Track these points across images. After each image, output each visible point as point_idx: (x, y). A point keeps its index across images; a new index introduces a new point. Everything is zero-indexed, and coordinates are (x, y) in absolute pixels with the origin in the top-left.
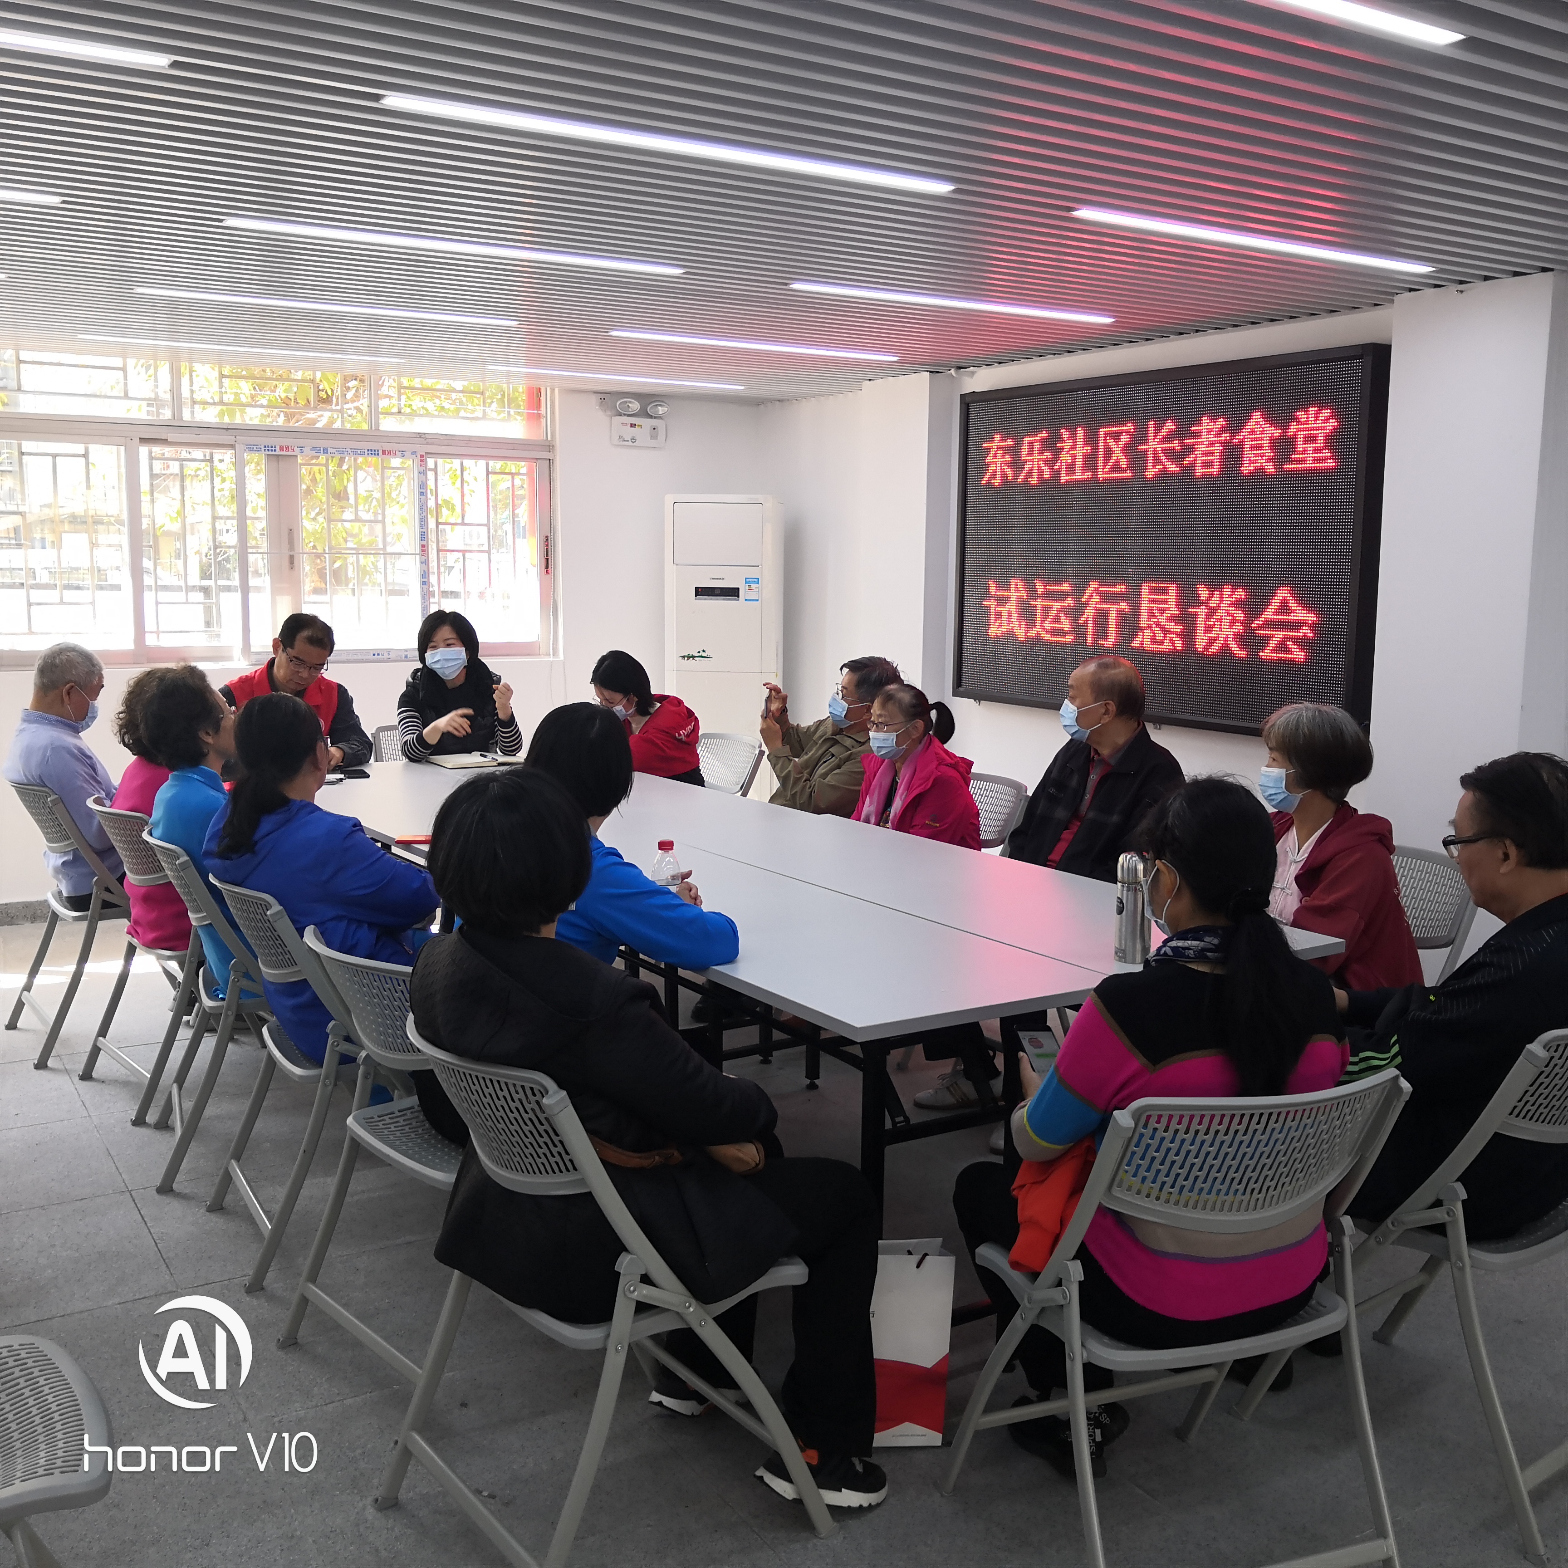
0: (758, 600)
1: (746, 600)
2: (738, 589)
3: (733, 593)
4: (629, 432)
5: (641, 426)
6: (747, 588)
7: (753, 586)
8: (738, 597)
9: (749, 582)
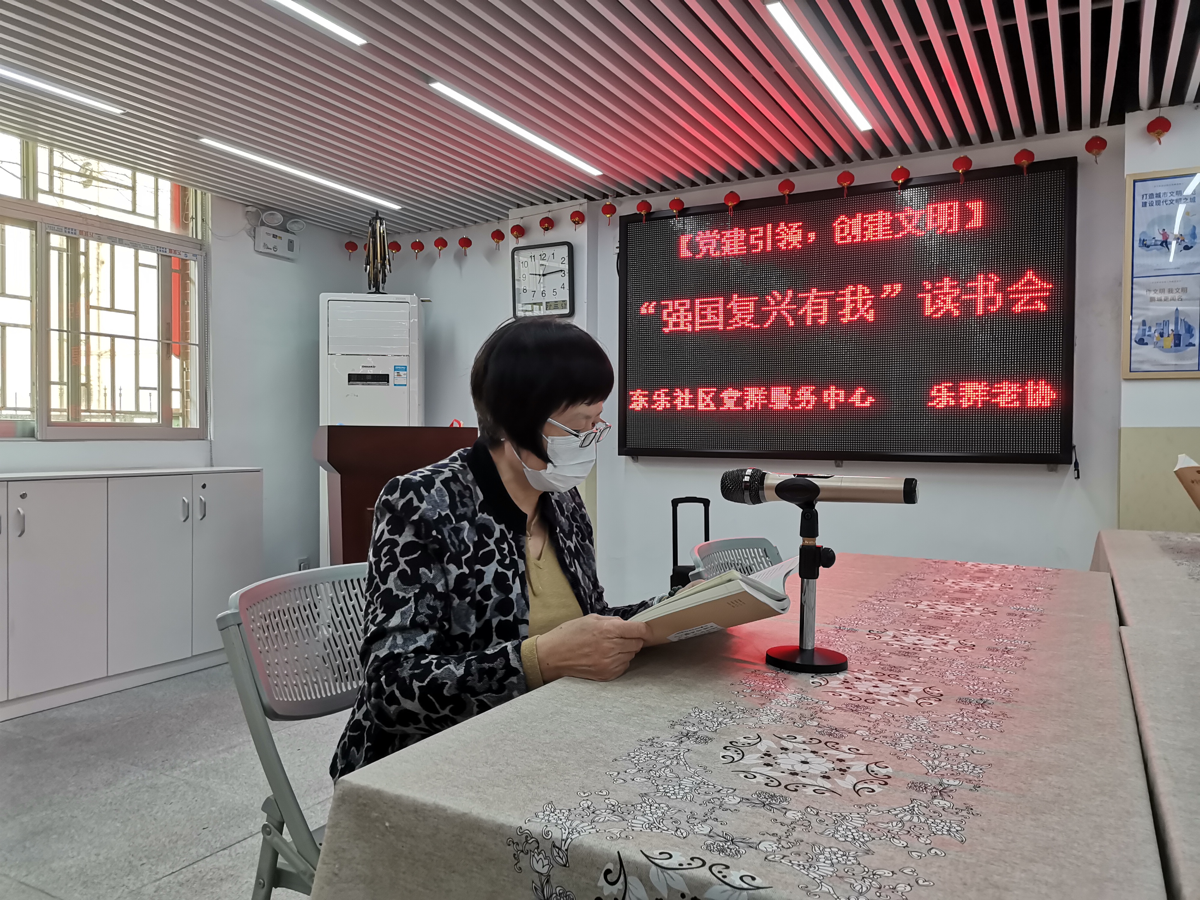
0: (406, 385)
1: (395, 385)
2: (388, 375)
3: (384, 379)
4: (272, 242)
5: (280, 238)
6: (396, 374)
7: (402, 373)
8: (388, 382)
9: (398, 370)
